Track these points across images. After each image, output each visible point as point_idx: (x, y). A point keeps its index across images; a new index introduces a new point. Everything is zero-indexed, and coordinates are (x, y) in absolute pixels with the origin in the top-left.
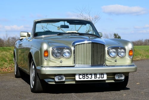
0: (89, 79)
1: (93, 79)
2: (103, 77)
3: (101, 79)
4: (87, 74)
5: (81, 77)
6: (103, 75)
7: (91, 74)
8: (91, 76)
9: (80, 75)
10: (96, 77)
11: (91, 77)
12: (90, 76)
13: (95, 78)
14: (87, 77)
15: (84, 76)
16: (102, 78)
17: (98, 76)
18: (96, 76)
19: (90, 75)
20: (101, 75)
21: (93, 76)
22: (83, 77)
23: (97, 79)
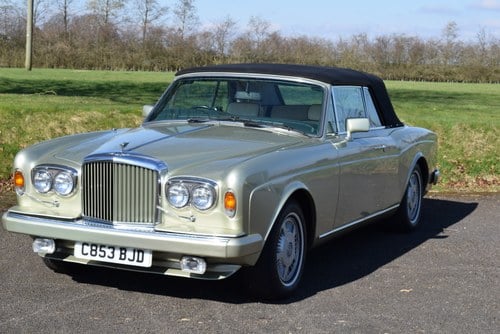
0: (106, 260)
1: (116, 260)
2: (140, 259)
3: (135, 263)
4: (102, 246)
5: (87, 249)
6: (141, 254)
7: (113, 248)
8: (113, 253)
9: (84, 244)
10: (123, 256)
11: (111, 255)
12: (109, 252)
13: (121, 259)
14: (102, 254)
15: (94, 248)
16: (138, 261)
17: (130, 254)
18: (125, 254)
19: (109, 248)
20: (136, 254)
21: (117, 253)
22: (92, 250)
23: (126, 262)
